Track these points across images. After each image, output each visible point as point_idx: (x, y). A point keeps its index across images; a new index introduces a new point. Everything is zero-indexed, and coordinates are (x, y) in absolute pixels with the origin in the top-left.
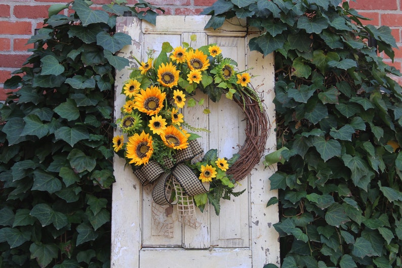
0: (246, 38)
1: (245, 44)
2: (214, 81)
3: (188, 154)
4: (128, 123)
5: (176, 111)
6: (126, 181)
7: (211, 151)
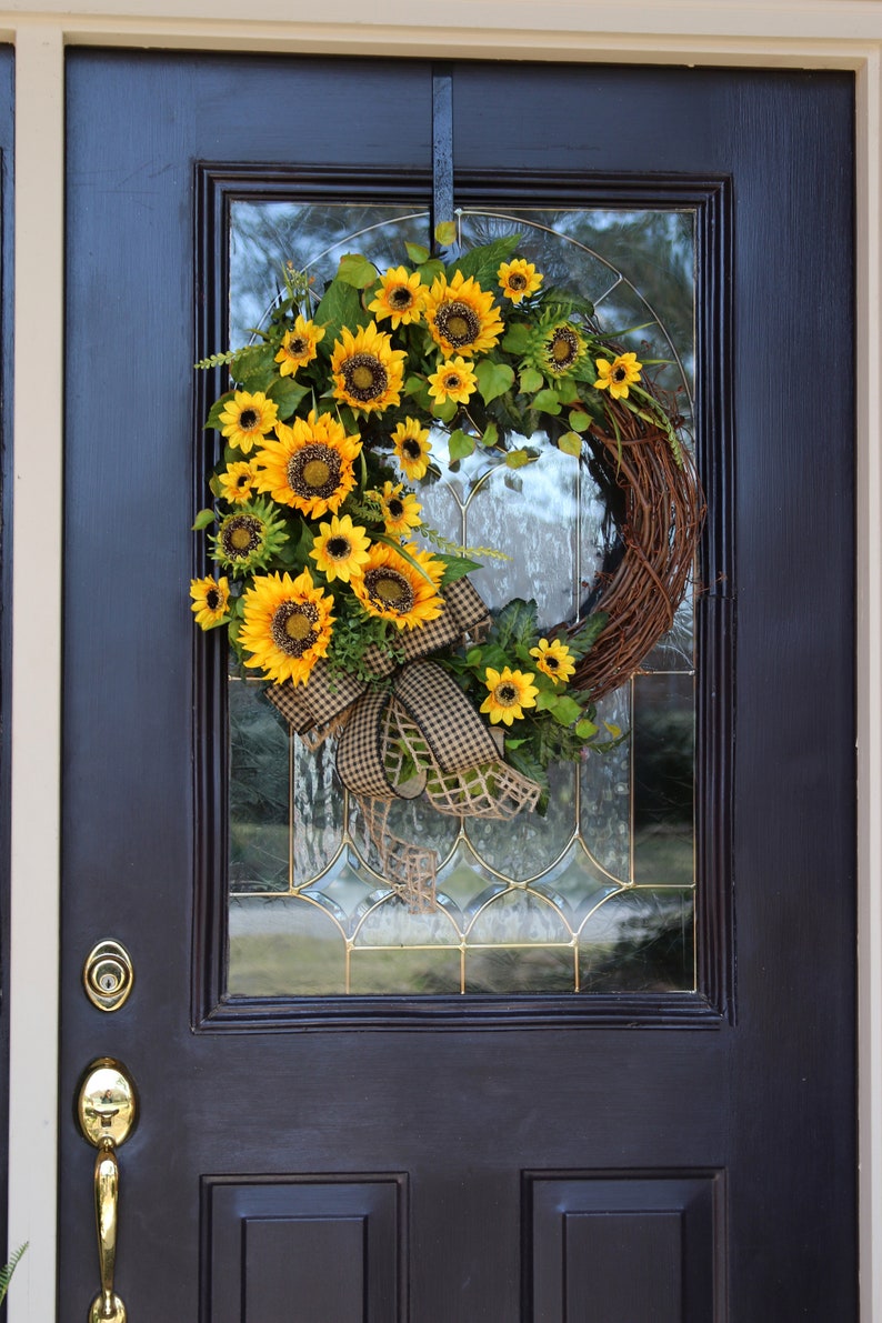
2: (518, 384)
5: (399, 488)
7: (513, 608)
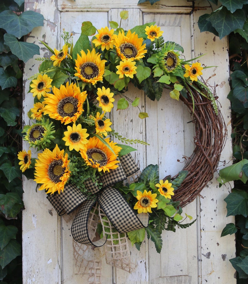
0: (192, 15)
1: (190, 23)
2: (153, 74)
3: (118, 175)
4: (36, 135)
5: (102, 116)
6: (39, 205)
7: (149, 168)
